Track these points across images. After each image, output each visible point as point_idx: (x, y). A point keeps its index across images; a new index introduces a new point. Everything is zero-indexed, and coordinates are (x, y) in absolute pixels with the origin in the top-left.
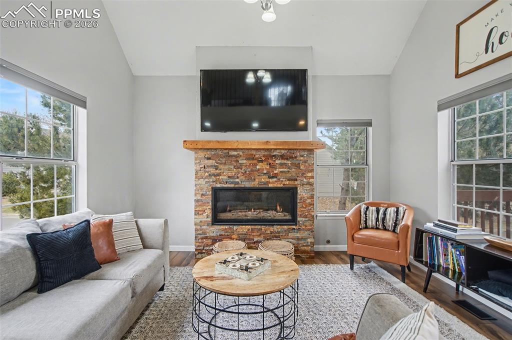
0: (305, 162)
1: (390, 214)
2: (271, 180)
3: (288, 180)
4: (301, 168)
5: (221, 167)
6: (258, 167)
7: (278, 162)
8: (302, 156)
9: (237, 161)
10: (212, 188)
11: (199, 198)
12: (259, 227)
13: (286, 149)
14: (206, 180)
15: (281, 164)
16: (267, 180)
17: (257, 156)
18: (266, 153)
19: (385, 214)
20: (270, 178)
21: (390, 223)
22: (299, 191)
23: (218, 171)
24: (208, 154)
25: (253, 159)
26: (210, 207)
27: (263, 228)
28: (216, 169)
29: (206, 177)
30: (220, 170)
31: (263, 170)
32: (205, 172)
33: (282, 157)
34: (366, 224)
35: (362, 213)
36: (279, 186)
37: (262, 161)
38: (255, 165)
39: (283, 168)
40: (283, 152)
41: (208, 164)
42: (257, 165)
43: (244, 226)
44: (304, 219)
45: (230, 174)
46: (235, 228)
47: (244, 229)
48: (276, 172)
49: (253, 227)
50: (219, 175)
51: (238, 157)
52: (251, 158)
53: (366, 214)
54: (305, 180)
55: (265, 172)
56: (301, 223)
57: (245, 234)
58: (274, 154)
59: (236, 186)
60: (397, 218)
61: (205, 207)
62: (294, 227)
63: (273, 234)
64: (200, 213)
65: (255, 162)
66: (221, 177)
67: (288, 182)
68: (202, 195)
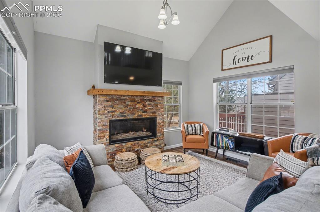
0: (160, 103)
1: (198, 127)
2: (144, 114)
3: (153, 113)
4: (159, 106)
5: (116, 106)
6: (137, 106)
7: (147, 103)
8: (159, 100)
9: (125, 103)
10: (110, 120)
11: (101, 128)
12: (138, 142)
13: (151, 96)
14: (106, 115)
15: (149, 104)
16: (142, 114)
17: (137, 100)
18: (141, 98)
19: (195, 128)
20: (143, 112)
21: (198, 132)
22: (157, 119)
23: (113, 109)
24: (107, 98)
25: (134, 101)
26: (108, 133)
27: (140, 142)
28: (113, 108)
29: (106, 114)
30: (115, 108)
31: (140, 108)
32: (105, 110)
33: (150, 100)
34: (188, 133)
35: (186, 128)
36: (148, 117)
37: (139, 103)
38: (136, 105)
39: (150, 106)
40: (150, 97)
41: (107, 105)
42: (137, 105)
43: (129, 143)
44: (160, 134)
45: (121, 111)
46: (124, 144)
47: (129, 144)
48: (146, 109)
49: (134, 142)
50: (114, 112)
51: (126, 100)
52: (133, 101)
53: (187, 128)
54: (160, 113)
55: (141, 109)
56: (158, 136)
57: (130, 147)
58: (146, 98)
59: (125, 118)
60: (201, 129)
61: (105, 134)
62: (155, 139)
63: (145, 145)
64: (101, 138)
65: (136, 103)
66: (115, 113)
67: (152, 114)
68: (103, 125)
